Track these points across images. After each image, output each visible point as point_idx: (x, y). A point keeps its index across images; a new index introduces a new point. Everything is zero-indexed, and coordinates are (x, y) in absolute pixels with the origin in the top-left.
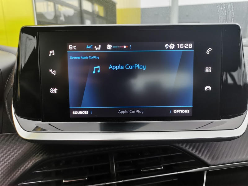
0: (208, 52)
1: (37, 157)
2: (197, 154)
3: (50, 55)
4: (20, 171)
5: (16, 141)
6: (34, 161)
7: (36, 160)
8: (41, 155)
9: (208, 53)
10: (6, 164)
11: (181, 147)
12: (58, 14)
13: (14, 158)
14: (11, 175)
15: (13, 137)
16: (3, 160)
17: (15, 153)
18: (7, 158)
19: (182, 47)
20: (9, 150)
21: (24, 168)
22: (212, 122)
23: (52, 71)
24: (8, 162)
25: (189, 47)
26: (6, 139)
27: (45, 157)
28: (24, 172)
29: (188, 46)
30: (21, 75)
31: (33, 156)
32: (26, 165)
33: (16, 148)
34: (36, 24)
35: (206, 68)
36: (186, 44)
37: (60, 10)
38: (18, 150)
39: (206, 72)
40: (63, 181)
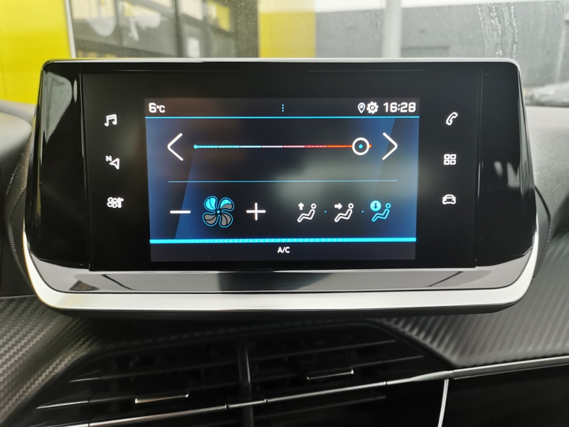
0: (449, 122)
1: (77, 348)
2: (427, 342)
3: (107, 124)
4: (40, 379)
5: (32, 314)
6: (72, 357)
7: (76, 354)
8: (87, 343)
9: (449, 124)
10: (9, 363)
11: (394, 326)
12: (123, 23)
14: (21, 387)
15: (25, 304)
18: (12, 351)
19: (394, 109)
20: (15, 334)
21: (50, 372)
22: (460, 272)
23: (111, 160)
25: (410, 111)
27: (95, 348)
28: (50, 382)
29: (407, 109)
30: (43, 168)
31: (69, 346)
32: (54, 365)
33: (31, 329)
34: (74, 56)
36: (402, 104)
37: (127, 14)
38: (37, 334)
39: (445, 164)
40: (137, 401)
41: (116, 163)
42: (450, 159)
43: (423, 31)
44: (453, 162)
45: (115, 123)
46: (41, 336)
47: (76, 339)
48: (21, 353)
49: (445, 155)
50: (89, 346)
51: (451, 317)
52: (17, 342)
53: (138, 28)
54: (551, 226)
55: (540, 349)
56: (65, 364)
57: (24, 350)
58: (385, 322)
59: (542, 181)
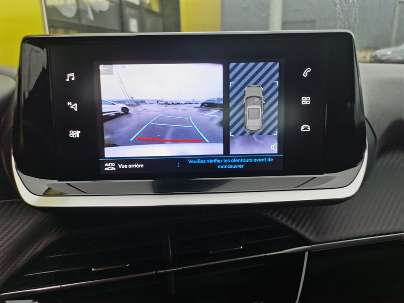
0: (305, 74)
1: (51, 235)
2: (293, 226)
3: (68, 80)
4: (26, 256)
6: (48, 241)
7: (50, 239)
9: (306, 76)
11: (270, 216)
13: (16, 237)
14: (14, 262)
15: (14, 205)
17: (18, 230)
21: (33, 251)
22: (314, 178)
23: (71, 105)
26: (4, 208)
27: (63, 234)
28: (33, 258)
31: (46, 233)
32: (36, 246)
33: (19, 223)
34: (48, 33)
35: (303, 98)
38: (23, 226)
39: (303, 103)
40: (93, 269)
41: (74, 107)
42: (306, 101)
43: (297, 10)
44: (308, 102)
45: (73, 79)
46: (26, 227)
47: (50, 229)
50: (60, 233)
52: (10, 231)
53: (93, 11)
54: (378, 145)
56: (44, 246)
58: (264, 213)
59: (372, 115)
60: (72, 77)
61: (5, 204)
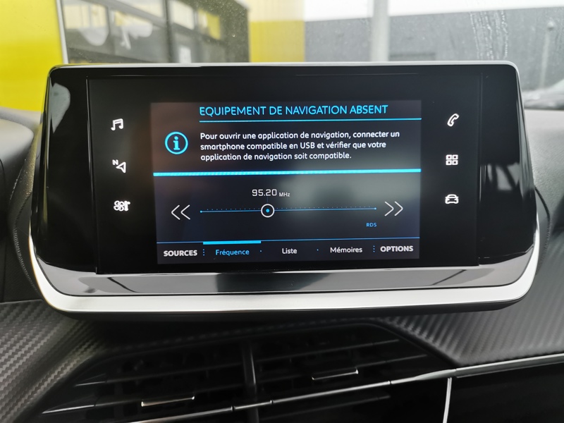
0: (451, 123)
1: (82, 352)
2: (430, 341)
3: (113, 129)
4: (46, 384)
5: (35, 318)
6: (78, 362)
7: (81, 358)
8: (92, 347)
9: (451, 125)
10: (14, 368)
11: (397, 326)
12: (115, 32)
13: (30, 356)
14: (27, 392)
15: (28, 309)
16: (6, 360)
17: (33, 346)
18: (16, 356)
20: (19, 339)
21: (55, 377)
22: (463, 271)
23: (117, 164)
24: (17, 365)
26: (14, 313)
27: (101, 351)
28: (55, 386)
31: (74, 350)
32: (59, 370)
33: (35, 334)
37: (118, 24)
38: (41, 339)
39: (447, 164)
40: (143, 404)
41: (122, 166)
42: (452, 160)
43: (410, 39)
44: (455, 162)
45: (121, 127)
46: (45, 340)
47: (81, 343)
48: (25, 358)
49: (447, 156)
50: (94, 349)
51: (453, 315)
52: (21, 347)
53: (130, 37)
54: (551, 224)
55: (541, 347)
56: (71, 369)
57: (28, 355)
58: (387, 321)
59: (540, 181)
60: (120, 124)
61: (14, 306)
